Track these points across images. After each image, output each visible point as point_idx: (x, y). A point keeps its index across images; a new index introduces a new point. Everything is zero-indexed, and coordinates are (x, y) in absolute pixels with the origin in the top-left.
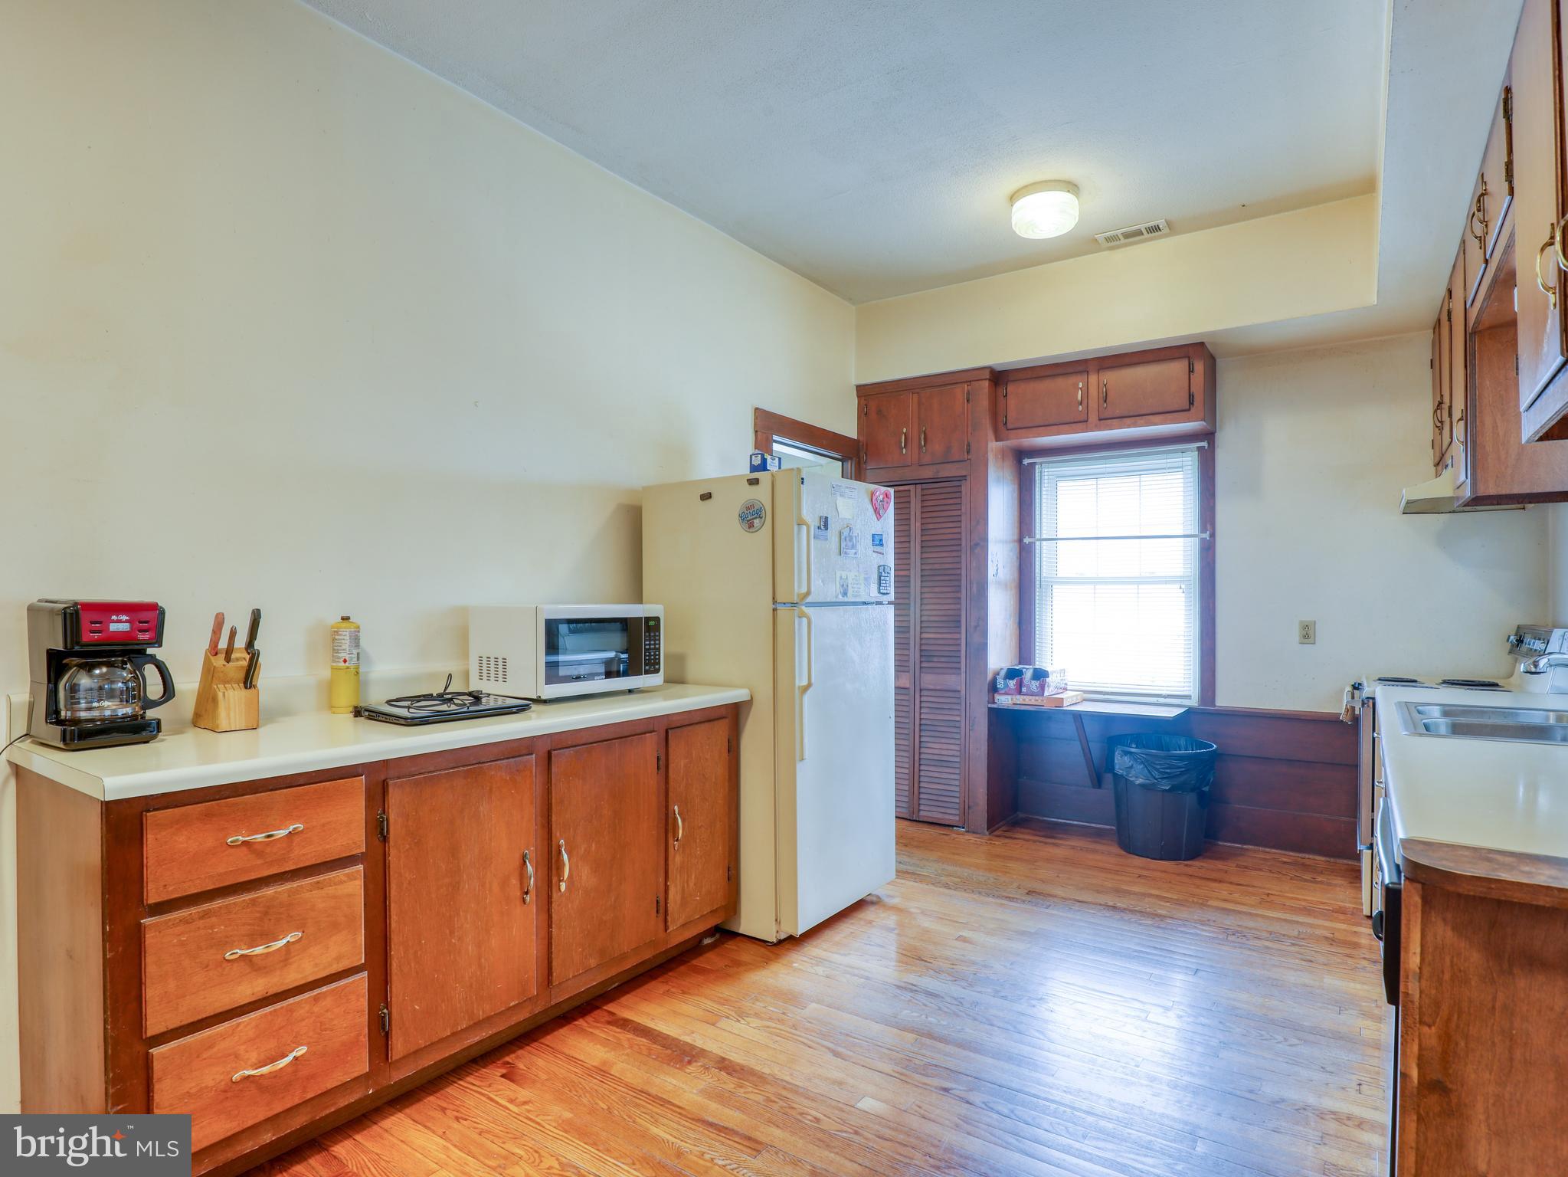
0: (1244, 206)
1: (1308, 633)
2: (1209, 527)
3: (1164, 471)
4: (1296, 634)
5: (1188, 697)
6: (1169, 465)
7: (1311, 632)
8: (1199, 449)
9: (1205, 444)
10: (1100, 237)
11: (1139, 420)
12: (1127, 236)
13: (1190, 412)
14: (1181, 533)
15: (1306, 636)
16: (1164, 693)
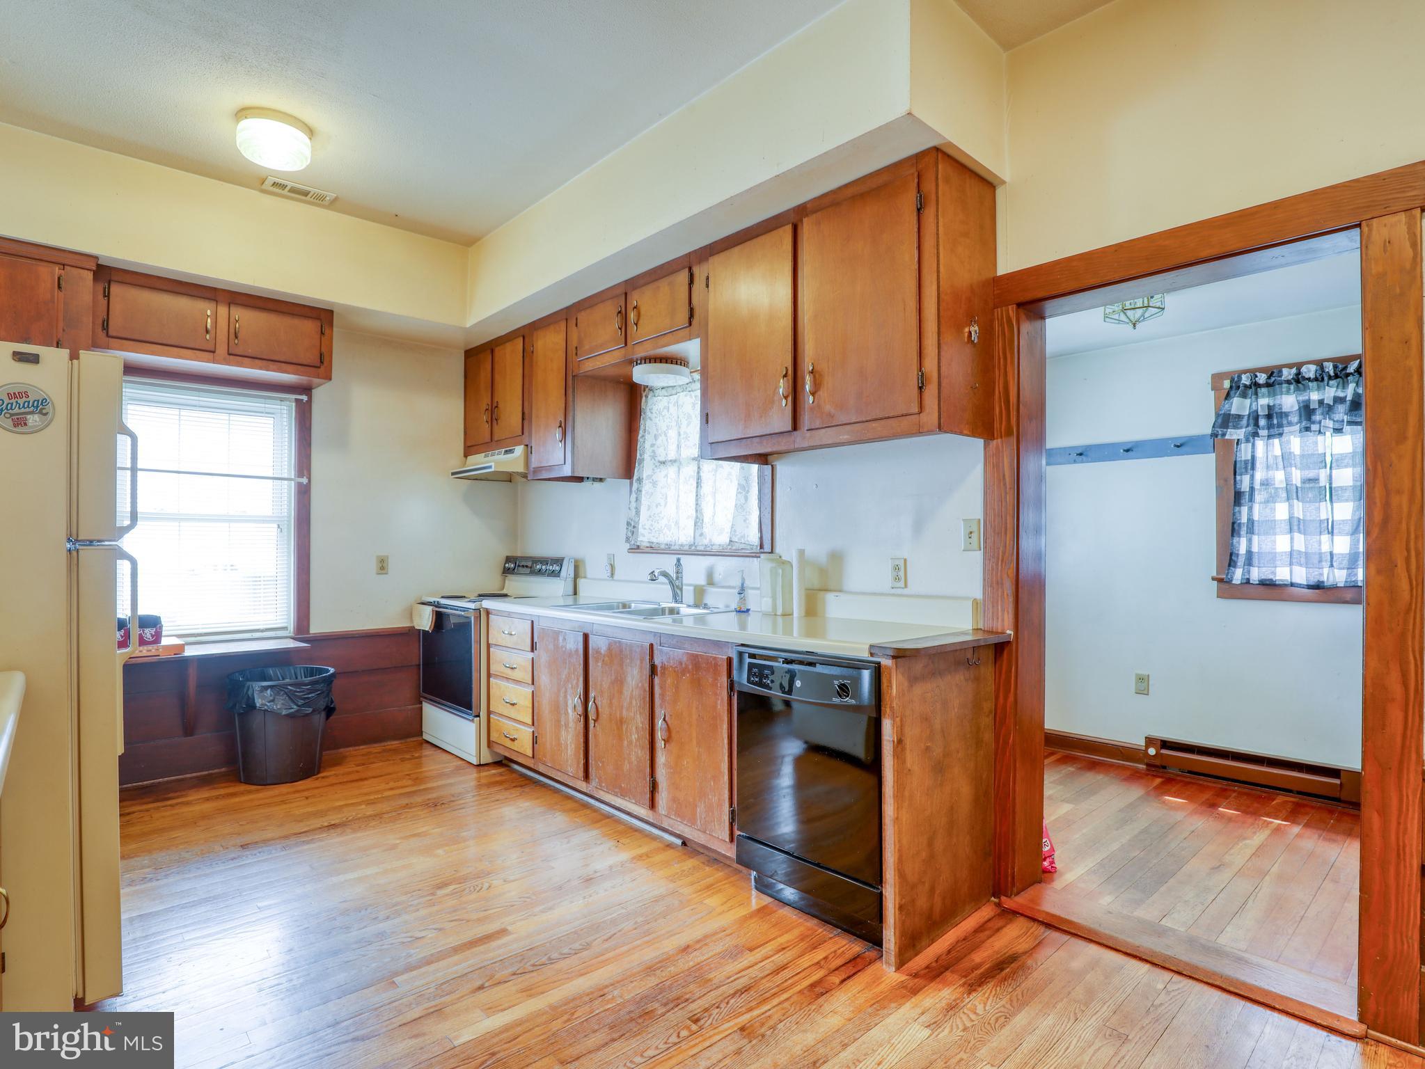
0: (397, 216)
1: (382, 566)
2: (305, 472)
3: (263, 415)
4: (373, 566)
5: (285, 628)
6: (267, 410)
7: (385, 565)
8: (297, 401)
9: (305, 398)
10: (271, 180)
11: (271, 365)
12: (293, 190)
13: (319, 369)
14: (271, 475)
15: (382, 568)
16: (261, 627)
